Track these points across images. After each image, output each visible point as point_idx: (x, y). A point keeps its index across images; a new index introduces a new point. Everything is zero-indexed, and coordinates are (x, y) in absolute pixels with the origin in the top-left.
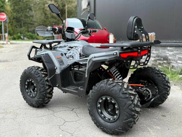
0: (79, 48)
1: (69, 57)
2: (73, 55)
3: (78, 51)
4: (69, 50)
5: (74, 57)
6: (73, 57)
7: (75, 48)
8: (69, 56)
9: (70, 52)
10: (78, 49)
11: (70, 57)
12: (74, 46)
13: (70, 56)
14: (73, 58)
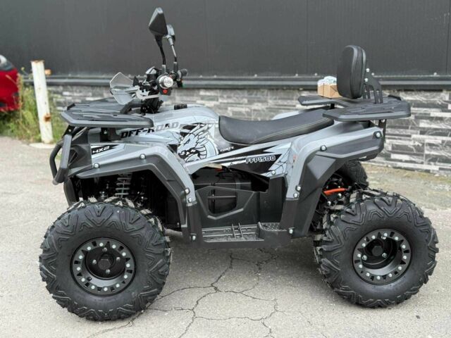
0: (210, 126)
1: (188, 153)
2: (199, 146)
3: (209, 134)
4: (184, 134)
5: (201, 153)
6: (198, 152)
7: (201, 127)
8: (186, 152)
9: (189, 140)
10: (208, 128)
11: (191, 153)
12: (198, 124)
13: (189, 151)
14: (199, 155)
